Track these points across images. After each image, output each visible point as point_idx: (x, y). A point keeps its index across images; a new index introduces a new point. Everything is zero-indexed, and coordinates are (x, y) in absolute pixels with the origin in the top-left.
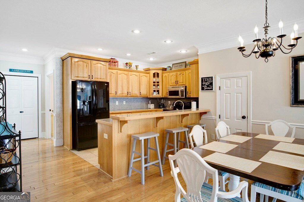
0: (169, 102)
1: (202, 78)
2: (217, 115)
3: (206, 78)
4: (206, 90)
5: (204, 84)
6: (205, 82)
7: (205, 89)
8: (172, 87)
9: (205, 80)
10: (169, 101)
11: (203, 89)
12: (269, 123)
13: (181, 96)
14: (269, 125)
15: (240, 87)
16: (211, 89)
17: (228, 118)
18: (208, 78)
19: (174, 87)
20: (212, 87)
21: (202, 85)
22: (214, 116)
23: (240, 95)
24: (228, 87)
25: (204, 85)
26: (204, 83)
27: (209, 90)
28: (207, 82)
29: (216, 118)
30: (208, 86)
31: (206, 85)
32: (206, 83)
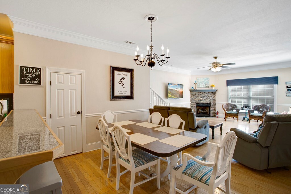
1: (21, 67)
2: (47, 115)
3: (30, 67)
4: (28, 83)
6: (27, 73)
9: (26, 70)
11: (22, 82)
12: (103, 114)
14: (103, 115)
15: (74, 84)
16: (37, 84)
17: (62, 117)
18: (33, 68)
20: (40, 81)
21: (21, 76)
22: (44, 117)
23: (74, 91)
24: (61, 83)
25: (26, 77)
26: (25, 74)
27: (34, 84)
28: (30, 73)
29: (46, 119)
30: (32, 79)
31: (29, 78)
32: (30, 75)
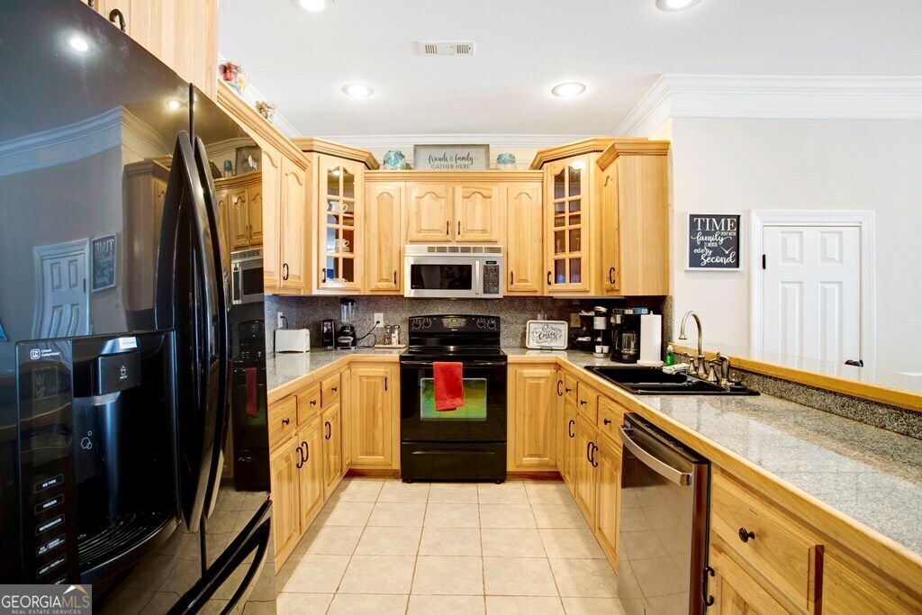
0: (379, 316)
1: (692, 217)
3: (711, 216)
4: (709, 265)
5: (702, 242)
6: (705, 234)
7: (705, 262)
8: (431, 250)
9: (703, 224)
10: (379, 311)
11: (695, 261)
13: (485, 292)
15: (836, 261)
16: (729, 265)
18: (718, 218)
19: (442, 250)
20: (737, 257)
21: (693, 244)
23: (836, 287)
24: (794, 260)
25: (702, 246)
26: (699, 238)
27: (721, 265)
28: (711, 234)
30: (717, 252)
31: (710, 248)
32: (711, 239)
